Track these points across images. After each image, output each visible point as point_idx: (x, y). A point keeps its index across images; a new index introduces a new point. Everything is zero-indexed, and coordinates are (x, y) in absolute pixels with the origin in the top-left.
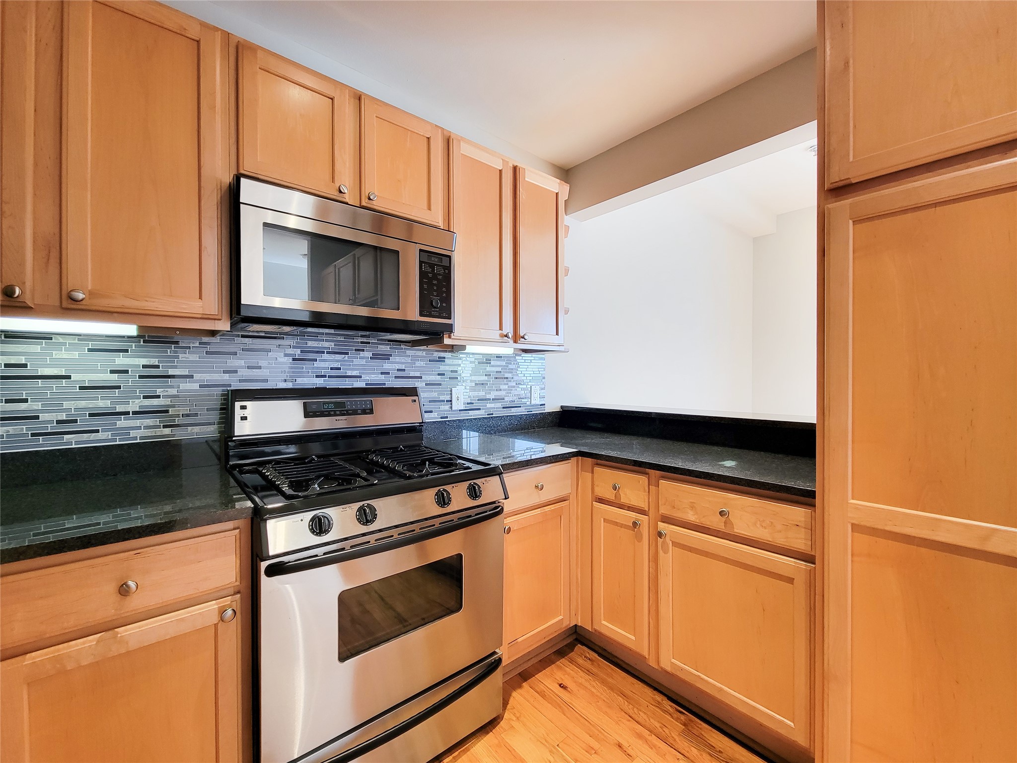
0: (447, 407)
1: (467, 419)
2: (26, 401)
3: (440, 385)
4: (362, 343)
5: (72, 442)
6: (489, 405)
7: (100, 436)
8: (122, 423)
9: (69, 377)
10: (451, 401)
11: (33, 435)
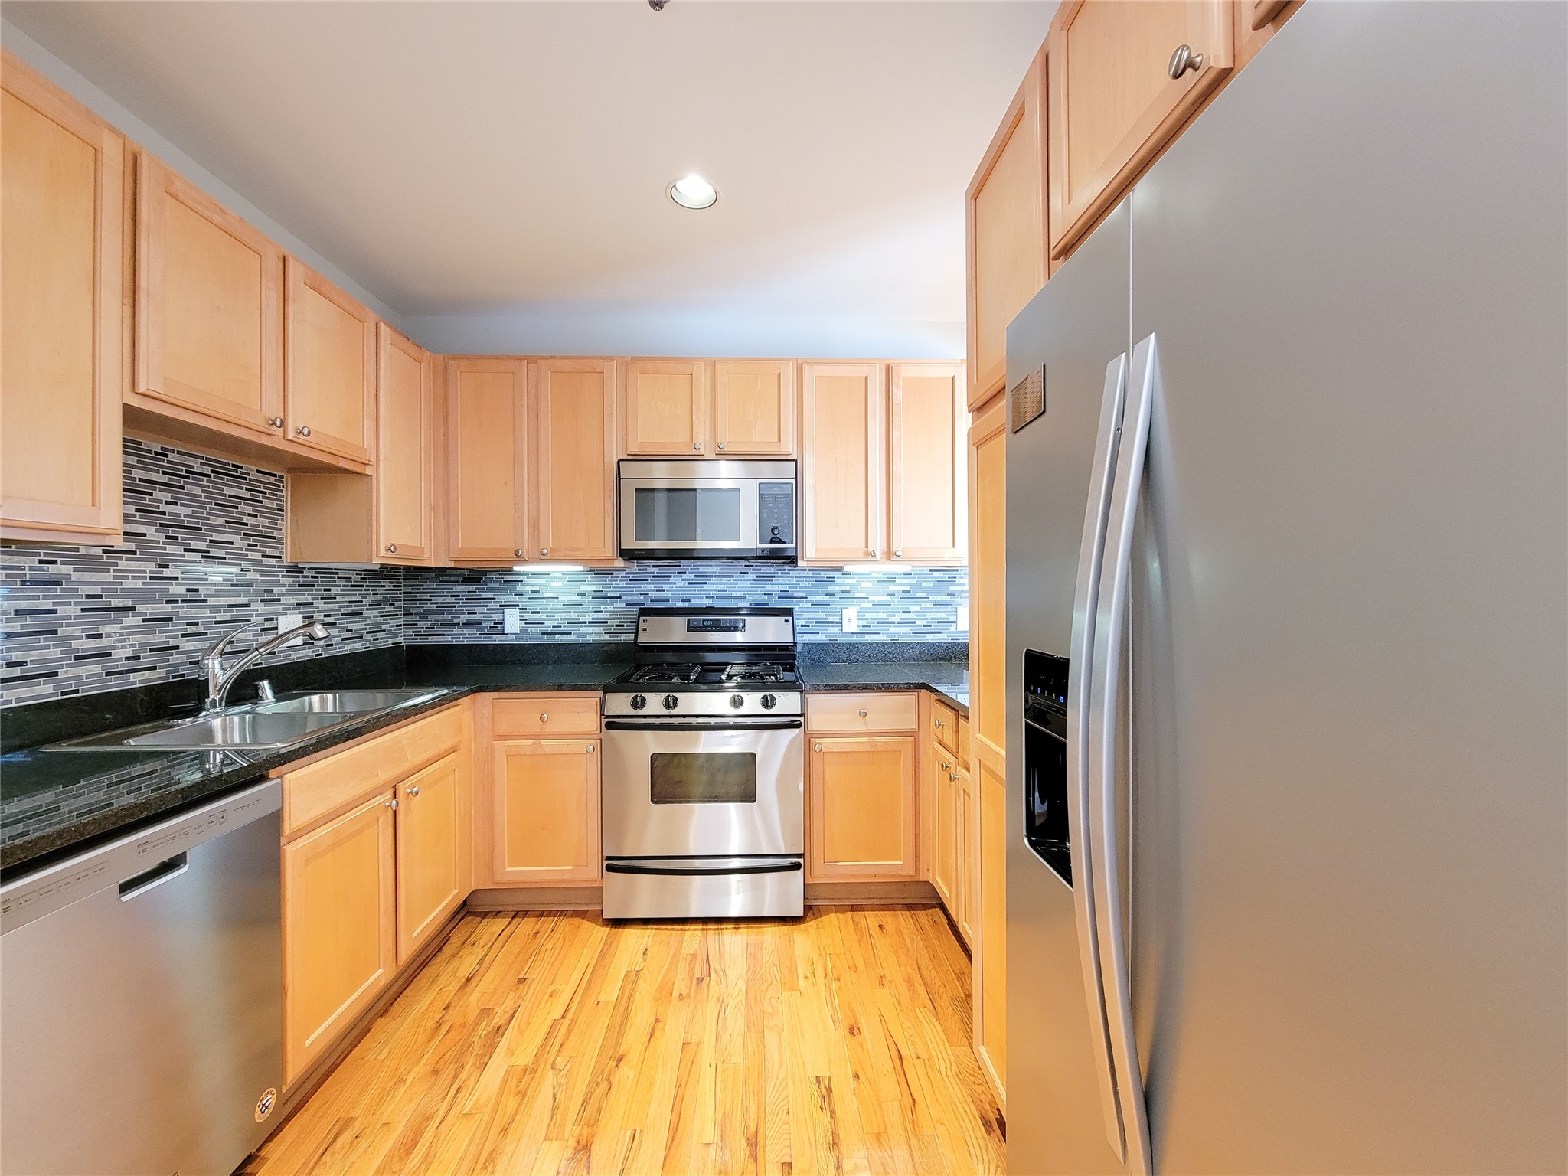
0: (836, 629)
1: (861, 644)
2: (539, 613)
3: (829, 605)
4: (746, 566)
5: (560, 639)
6: (892, 629)
7: (572, 637)
8: (583, 629)
9: (558, 598)
10: (841, 623)
11: (542, 634)
